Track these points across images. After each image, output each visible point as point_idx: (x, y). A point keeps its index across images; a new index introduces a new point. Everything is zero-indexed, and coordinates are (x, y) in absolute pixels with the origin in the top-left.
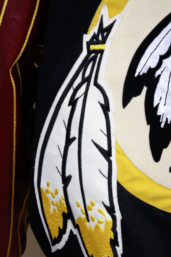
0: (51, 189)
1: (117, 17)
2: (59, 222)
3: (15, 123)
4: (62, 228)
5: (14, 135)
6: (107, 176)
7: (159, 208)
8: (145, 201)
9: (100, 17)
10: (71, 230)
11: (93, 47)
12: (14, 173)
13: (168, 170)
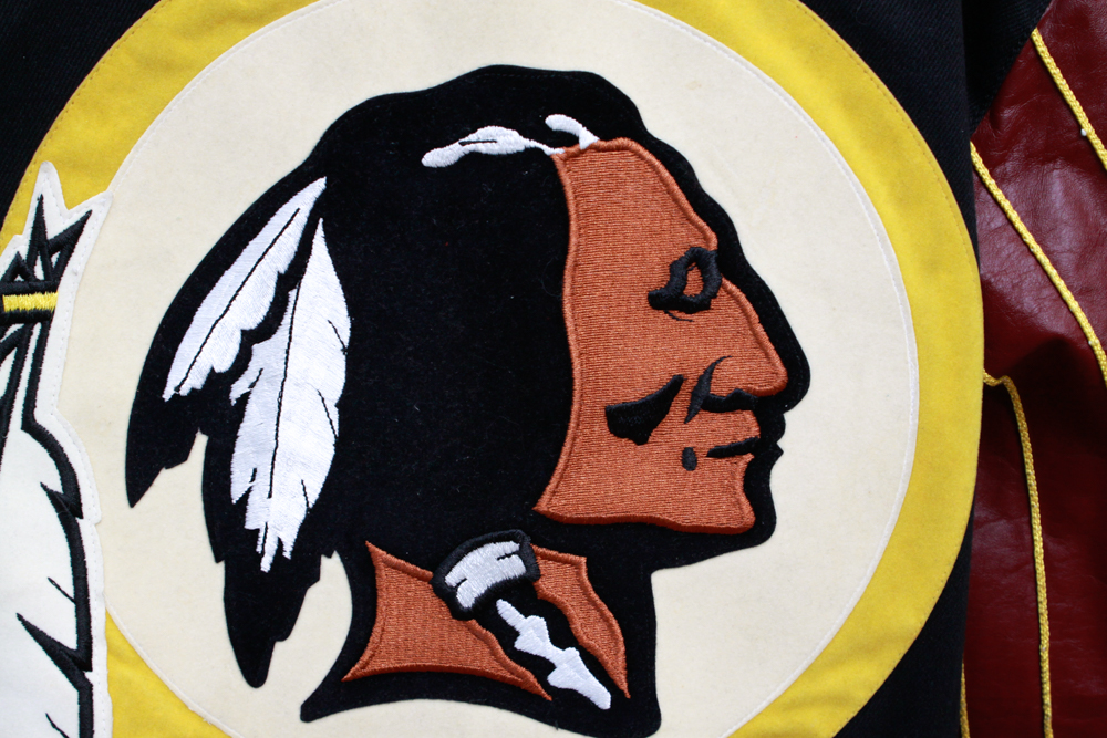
1: (94, 204)
6: (74, 735)
11: (12, 303)
13: (297, 712)
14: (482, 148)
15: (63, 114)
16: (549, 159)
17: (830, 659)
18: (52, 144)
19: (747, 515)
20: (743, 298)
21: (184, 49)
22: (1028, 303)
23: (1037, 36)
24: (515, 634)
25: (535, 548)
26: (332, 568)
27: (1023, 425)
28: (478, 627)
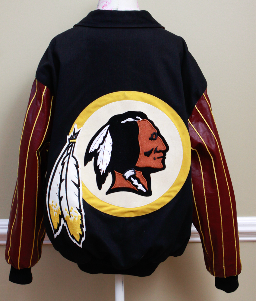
0: (54, 204)
1: (81, 129)
2: (58, 220)
3: (38, 176)
4: (59, 223)
5: (37, 183)
6: (78, 195)
7: (102, 211)
8: (95, 208)
9: (74, 129)
10: (63, 224)
11: (71, 141)
12: (37, 203)
13: (105, 194)
14: (128, 121)
15: (78, 118)
16: (136, 122)
17: (174, 186)
18: (76, 122)
19: (162, 166)
20: (160, 138)
21: (92, 110)
22: (196, 139)
23: (196, 106)
24: (133, 182)
25: (136, 171)
26: (110, 174)
27: (199, 156)
28: (128, 181)
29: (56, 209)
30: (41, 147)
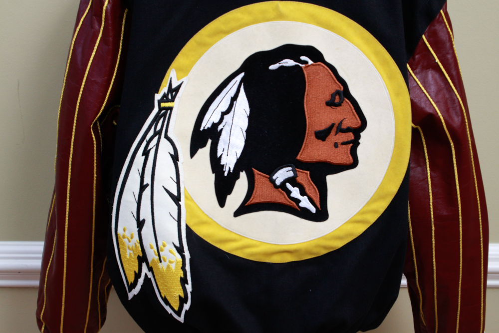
0: (127, 234)
1: (184, 79)
2: (134, 266)
3: (95, 175)
4: (137, 272)
5: (95, 188)
6: (176, 219)
7: (225, 250)
8: (212, 244)
9: (169, 79)
10: (146, 274)
11: (163, 105)
12: (94, 227)
13: (233, 215)
14: (284, 65)
15: (177, 57)
16: (301, 67)
17: (373, 200)
18: (174, 64)
19: (351, 160)
20: (350, 103)
21: (208, 40)
22: (423, 105)
23: (424, 37)
24: (291, 192)
25: (296, 169)
26: (243, 175)
27: (424, 140)
28: (281, 191)
29: (131, 244)
30: (100, 116)
